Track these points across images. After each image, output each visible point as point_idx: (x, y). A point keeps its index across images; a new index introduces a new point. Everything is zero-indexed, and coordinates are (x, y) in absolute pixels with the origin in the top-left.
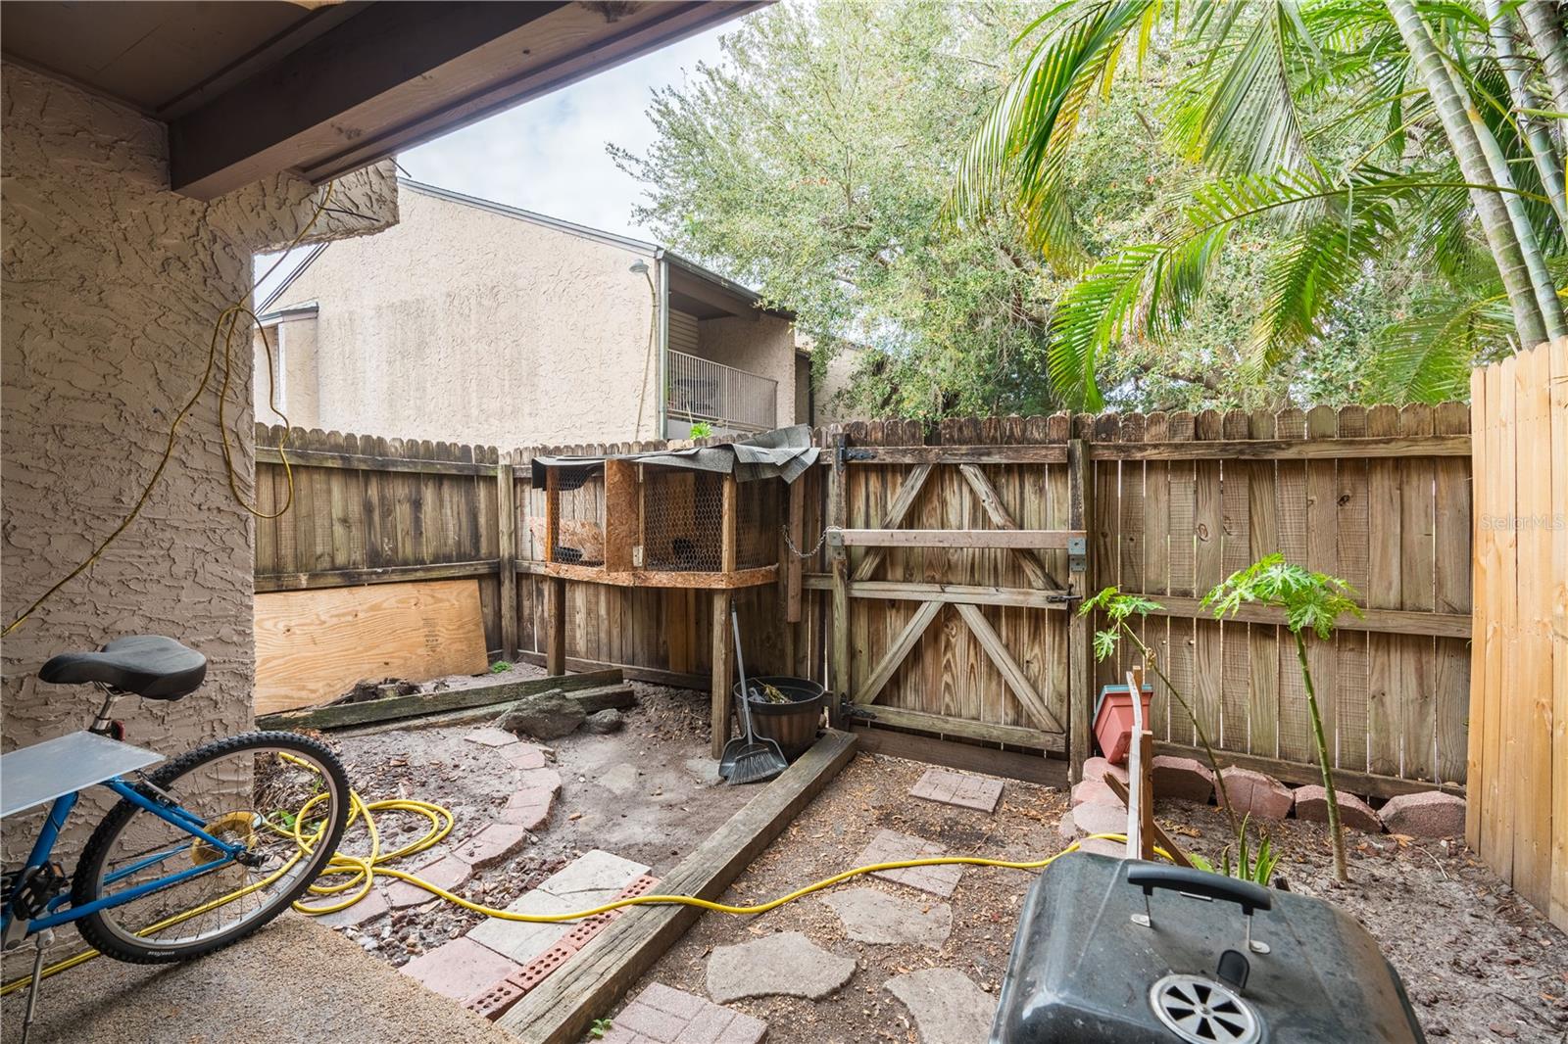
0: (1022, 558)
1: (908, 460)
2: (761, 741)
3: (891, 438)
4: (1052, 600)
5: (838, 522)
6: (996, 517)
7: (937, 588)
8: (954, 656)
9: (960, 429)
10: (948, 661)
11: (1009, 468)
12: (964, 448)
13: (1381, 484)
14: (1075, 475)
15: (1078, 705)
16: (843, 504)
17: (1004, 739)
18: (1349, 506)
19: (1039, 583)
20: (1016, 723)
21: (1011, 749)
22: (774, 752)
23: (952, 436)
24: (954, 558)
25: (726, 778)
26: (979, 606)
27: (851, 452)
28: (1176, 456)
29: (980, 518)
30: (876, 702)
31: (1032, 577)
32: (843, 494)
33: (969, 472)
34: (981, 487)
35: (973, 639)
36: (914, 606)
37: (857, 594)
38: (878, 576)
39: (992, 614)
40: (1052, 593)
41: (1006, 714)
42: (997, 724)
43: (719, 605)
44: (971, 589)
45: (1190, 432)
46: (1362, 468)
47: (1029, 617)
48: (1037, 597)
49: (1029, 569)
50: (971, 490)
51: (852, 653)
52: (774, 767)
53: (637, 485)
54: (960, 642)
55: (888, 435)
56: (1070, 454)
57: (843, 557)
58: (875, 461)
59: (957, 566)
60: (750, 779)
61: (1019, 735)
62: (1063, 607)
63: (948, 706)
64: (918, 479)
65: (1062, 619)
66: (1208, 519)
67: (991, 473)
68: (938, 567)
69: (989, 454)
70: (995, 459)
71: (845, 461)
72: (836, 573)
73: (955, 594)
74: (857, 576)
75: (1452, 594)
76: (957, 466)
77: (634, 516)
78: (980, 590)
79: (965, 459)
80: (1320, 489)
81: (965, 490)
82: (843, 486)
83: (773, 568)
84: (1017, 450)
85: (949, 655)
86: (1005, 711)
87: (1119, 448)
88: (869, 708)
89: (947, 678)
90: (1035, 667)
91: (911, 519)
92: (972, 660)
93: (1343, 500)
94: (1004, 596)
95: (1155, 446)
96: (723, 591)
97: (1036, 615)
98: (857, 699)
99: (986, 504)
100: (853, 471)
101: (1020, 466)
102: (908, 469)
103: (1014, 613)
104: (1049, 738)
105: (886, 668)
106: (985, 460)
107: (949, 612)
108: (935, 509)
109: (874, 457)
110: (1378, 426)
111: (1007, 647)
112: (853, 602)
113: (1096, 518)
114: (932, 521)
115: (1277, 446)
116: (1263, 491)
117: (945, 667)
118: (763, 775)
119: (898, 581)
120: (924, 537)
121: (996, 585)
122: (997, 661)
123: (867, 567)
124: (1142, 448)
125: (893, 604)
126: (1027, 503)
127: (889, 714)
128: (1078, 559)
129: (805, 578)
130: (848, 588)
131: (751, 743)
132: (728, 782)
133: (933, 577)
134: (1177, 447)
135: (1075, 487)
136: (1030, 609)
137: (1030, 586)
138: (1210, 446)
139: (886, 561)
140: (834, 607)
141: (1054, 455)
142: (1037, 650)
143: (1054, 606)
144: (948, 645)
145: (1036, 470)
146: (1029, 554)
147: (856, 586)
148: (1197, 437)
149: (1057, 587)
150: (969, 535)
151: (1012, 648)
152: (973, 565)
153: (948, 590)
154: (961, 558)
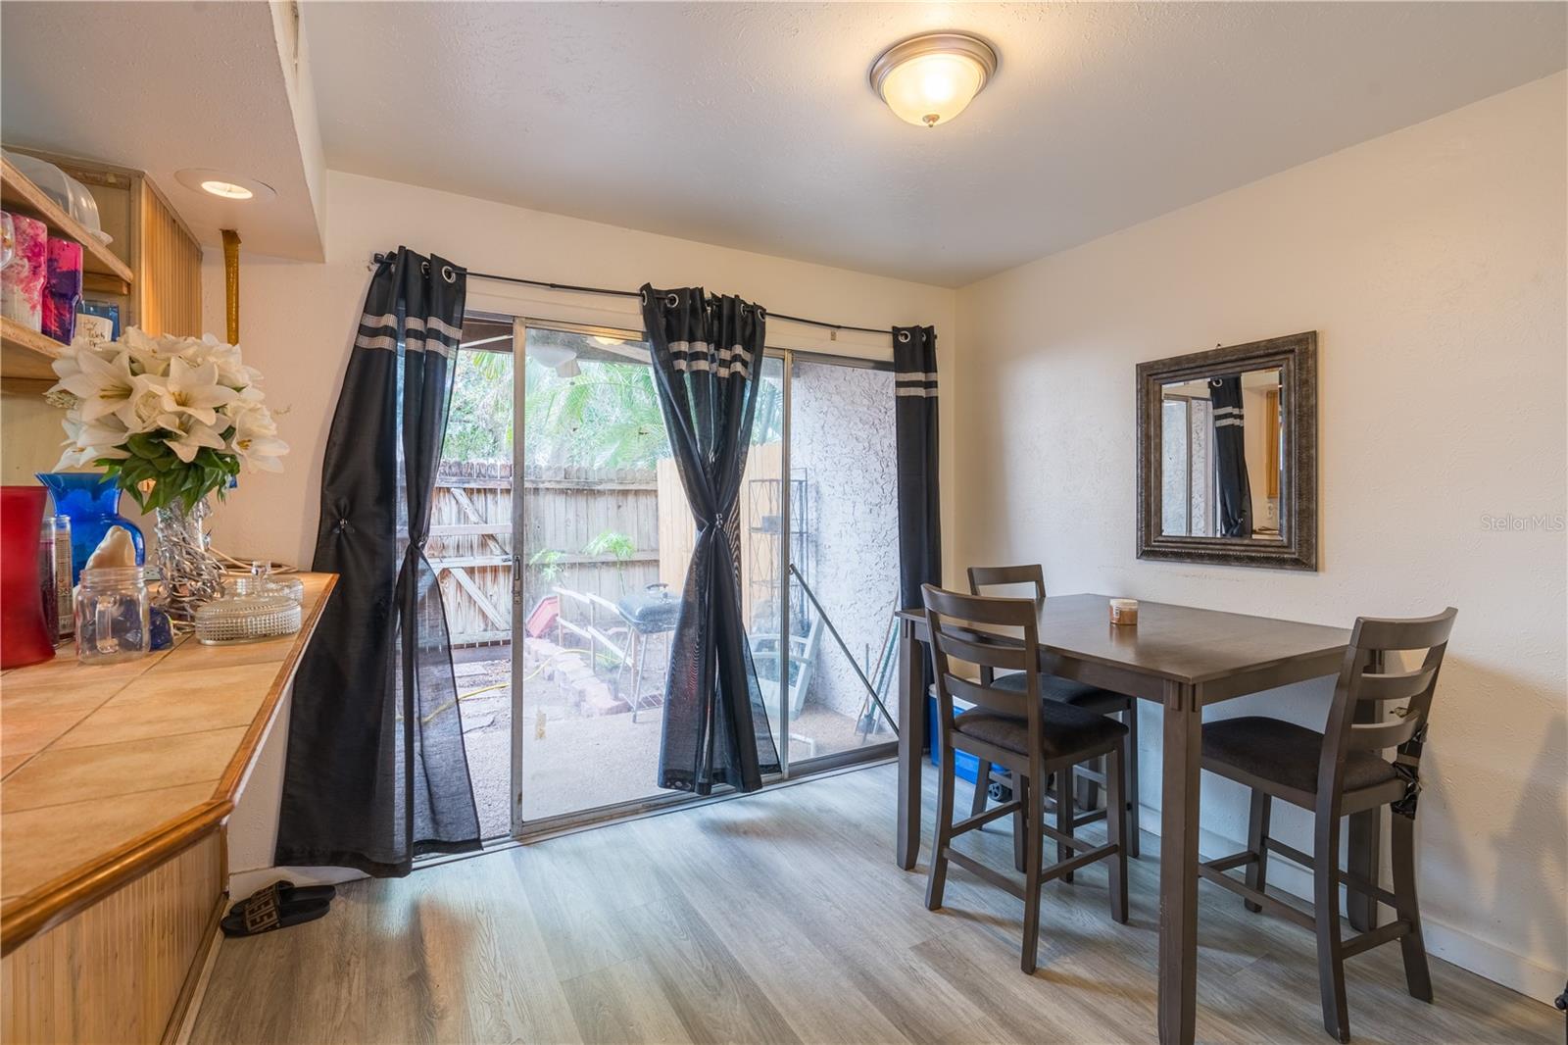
0: (487, 539)
4: (505, 560)
6: (473, 518)
7: (438, 560)
8: (448, 600)
9: (450, 467)
11: (479, 491)
12: (454, 479)
13: (631, 499)
14: (510, 494)
17: (481, 640)
18: (621, 509)
19: (497, 551)
20: (485, 630)
21: (484, 645)
23: (444, 471)
24: (446, 542)
26: (463, 568)
28: (558, 486)
29: (462, 516)
31: (494, 549)
33: (457, 492)
34: (464, 500)
35: (459, 586)
39: (470, 571)
40: (505, 557)
41: (479, 626)
42: (474, 632)
44: (458, 559)
45: (563, 476)
46: (625, 493)
47: (491, 571)
48: (496, 560)
49: (491, 543)
50: (457, 502)
54: (450, 588)
59: (448, 546)
61: (489, 636)
62: (510, 563)
65: (509, 570)
66: (571, 516)
67: (470, 492)
69: (468, 483)
70: (473, 485)
73: (449, 562)
75: (653, 545)
76: (448, 489)
78: (462, 559)
79: (457, 485)
80: (612, 501)
81: (453, 502)
84: (485, 481)
85: (444, 600)
86: (479, 624)
87: (533, 482)
90: (494, 598)
92: (459, 599)
93: (619, 507)
94: (479, 561)
95: (550, 481)
97: (495, 570)
99: (467, 511)
101: (485, 489)
103: (483, 570)
104: (505, 633)
106: (466, 486)
107: (446, 571)
110: (629, 477)
111: (480, 588)
115: (597, 483)
116: (591, 501)
121: (472, 555)
122: (475, 597)
124: (543, 482)
126: (489, 510)
134: (559, 482)
136: (491, 567)
137: (491, 554)
138: (572, 482)
141: (505, 485)
142: (494, 587)
143: (506, 564)
144: (444, 594)
145: (493, 491)
146: (492, 537)
148: (566, 478)
149: (507, 553)
150: (460, 528)
151: (482, 588)
152: (458, 546)
153: (444, 560)
154: (451, 542)
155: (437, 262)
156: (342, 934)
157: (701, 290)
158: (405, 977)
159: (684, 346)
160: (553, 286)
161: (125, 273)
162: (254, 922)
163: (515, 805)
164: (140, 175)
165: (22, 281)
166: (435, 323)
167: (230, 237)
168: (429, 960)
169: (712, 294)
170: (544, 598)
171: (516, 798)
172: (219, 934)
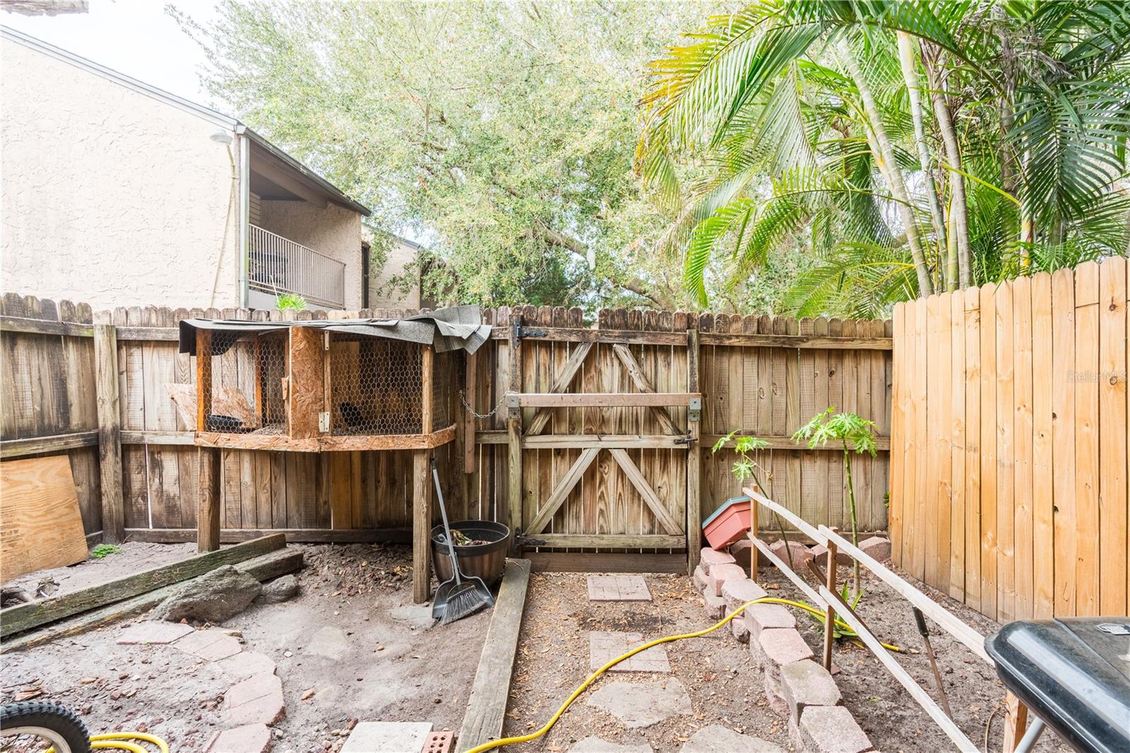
0: (655, 414)
1: (574, 339)
2: (467, 580)
3: (558, 321)
4: (678, 442)
5: (513, 387)
6: (639, 384)
7: (595, 437)
8: (606, 488)
9: (612, 317)
10: (602, 493)
11: (647, 348)
12: (617, 332)
13: (848, 363)
14: (692, 354)
15: (693, 513)
16: (519, 373)
17: (645, 545)
18: (834, 377)
19: (669, 430)
20: (651, 532)
21: (648, 551)
22: (479, 587)
23: (606, 322)
24: (606, 415)
25: (439, 619)
26: (625, 449)
27: (526, 330)
28: (749, 344)
29: (626, 381)
30: (544, 532)
31: (664, 426)
32: (519, 364)
33: (620, 349)
34: (629, 360)
35: (621, 473)
36: (576, 453)
37: (529, 446)
38: (546, 431)
39: (634, 454)
40: (677, 437)
41: (644, 527)
42: (638, 534)
43: (420, 465)
44: (619, 437)
45: (755, 329)
46: (840, 354)
47: (660, 455)
48: (667, 441)
49: (662, 420)
50: (621, 363)
51: (524, 495)
52: (481, 600)
53: (322, 352)
54: (611, 476)
55: (555, 318)
56: (689, 340)
57: (518, 416)
58: (547, 339)
59: (609, 420)
60: (461, 615)
61: (655, 541)
62: (685, 446)
63: (601, 527)
64: (582, 353)
65: (682, 455)
66: (765, 385)
67: (635, 350)
68: (596, 422)
69: (635, 337)
70: (640, 341)
71: (521, 338)
72: (511, 430)
73: (609, 442)
74: (531, 431)
75: (878, 426)
76: (610, 345)
77: (319, 383)
78: (627, 437)
79: (617, 340)
80: (821, 365)
81: (616, 363)
82: (519, 358)
83: (453, 427)
84: (654, 335)
85: (603, 488)
86: (643, 524)
87: (715, 337)
88: (539, 537)
89: (601, 505)
90: (664, 491)
91: (574, 386)
92: (620, 490)
93: (831, 373)
94: (645, 441)
95: (737, 337)
96: (424, 451)
97: (665, 453)
98: (529, 531)
99: (632, 374)
100: (526, 346)
101: (655, 346)
102: (573, 346)
103: (650, 453)
104: (675, 539)
105: (553, 504)
106: (632, 341)
107: (604, 455)
108: (592, 377)
109: (545, 336)
110: (846, 331)
111: (645, 477)
112: (525, 453)
113: (706, 384)
114: (591, 387)
115: (801, 340)
116: (793, 367)
117: (600, 498)
118: (473, 609)
119: (563, 434)
120: (584, 399)
121: (638, 433)
122: (640, 489)
123: (539, 424)
124: (729, 338)
125: (560, 452)
126: (659, 374)
127: (556, 540)
128: (694, 413)
129: (478, 434)
130: (522, 441)
131: (459, 583)
132: (443, 622)
133: (591, 429)
134: (749, 338)
135: (692, 362)
136: (661, 450)
137: (661, 431)
138: (767, 338)
139: (554, 417)
140: (510, 458)
141: (679, 341)
142: (665, 478)
143: (679, 447)
144: (602, 480)
145: (665, 349)
146: (662, 410)
147: (529, 439)
148: (759, 332)
149: (680, 433)
150: (622, 397)
151: (649, 477)
152: (621, 419)
153: (603, 438)
154: (612, 414)
170: (731, 502)
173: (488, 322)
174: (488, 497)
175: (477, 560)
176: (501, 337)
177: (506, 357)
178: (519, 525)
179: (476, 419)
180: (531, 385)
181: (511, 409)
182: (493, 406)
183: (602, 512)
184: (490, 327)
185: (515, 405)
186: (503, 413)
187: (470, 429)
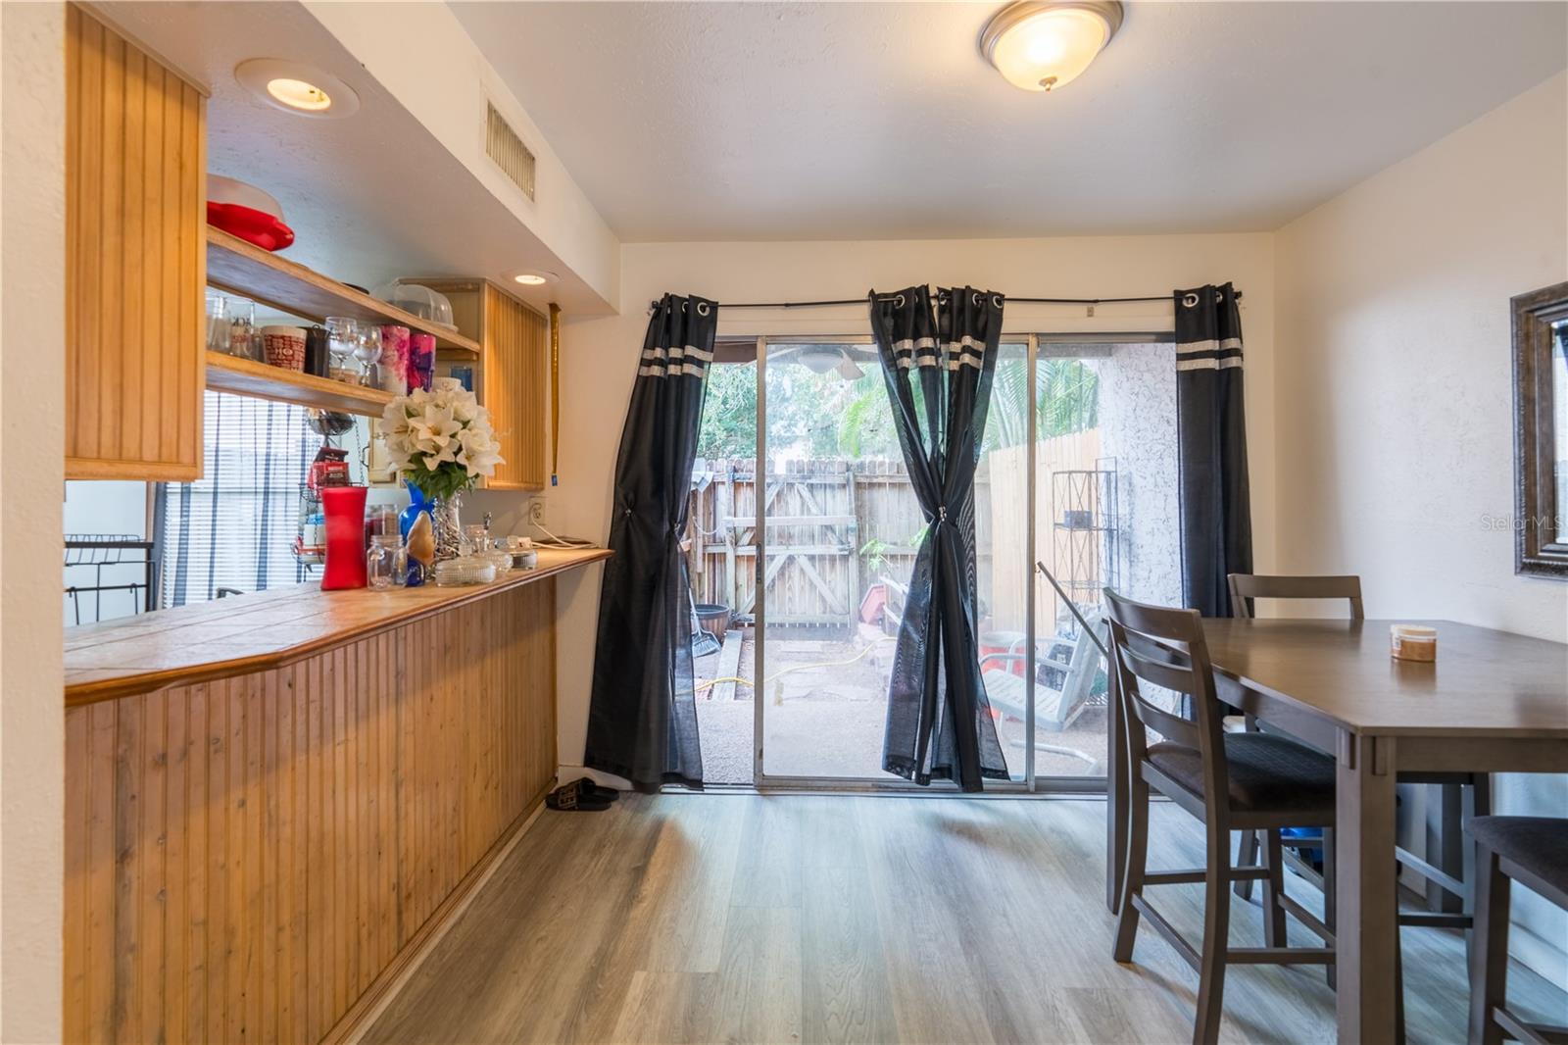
0: (826, 530)
1: (769, 480)
2: (704, 634)
4: (842, 550)
5: (729, 514)
7: (785, 547)
8: (793, 582)
9: (794, 465)
10: (790, 585)
11: (819, 486)
12: (798, 476)
14: (850, 491)
15: (854, 598)
16: (732, 504)
17: (820, 621)
19: (835, 541)
20: (824, 613)
21: (823, 626)
22: (712, 639)
23: (790, 469)
24: (792, 532)
26: (805, 555)
27: (737, 475)
29: (805, 508)
30: (751, 612)
31: (832, 539)
32: (732, 498)
33: (801, 487)
34: (806, 493)
35: (803, 571)
36: (772, 558)
37: (739, 553)
38: (752, 543)
39: (812, 558)
40: (841, 547)
41: (819, 608)
42: (815, 613)
44: (800, 547)
45: (896, 470)
47: (829, 559)
48: (835, 549)
49: (830, 534)
50: (801, 496)
51: (737, 587)
52: (713, 646)
54: (795, 572)
56: (848, 480)
57: (732, 534)
58: (751, 481)
59: (794, 535)
60: (703, 653)
61: (827, 618)
62: (846, 553)
64: (774, 490)
65: (845, 558)
67: (811, 487)
68: (785, 537)
69: (810, 479)
70: (814, 481)
71: (734, 481)
72: (728, 543)
73: (794, 550)
74: (740, 543)
76: (794, 485)
78: (806, 547)
79: (798, 481)
81: (798, 496)
82: (733, 494)
83: (689, 541)
84: (824, 477)
85: (791, 582)
86: (818, 606)
87: (867, 477)
88: (748, 615)
89: (790, 594)
90: (833, 584)
91: (770, 512)
92: (802, 583)
94: (818, 549)
95: (882, 476)
97: (833, 558)
98: (740, 612)
99: (809, 504)
100: (737, 486)
101: (825, 485)
102: (769, 485)
103: (822, 558)
104: (841, 617)
106: (809, 481)
107: (791, 559)
108: (782, 506)
109: (749, 479)
111: (820, 574)
112: (737, 557)
113: (859, 510)
114: (780, 512)
117: (789, 588)
118: (709, 651)
120: (777, 521)
121: (813, 544)
122: (815, 582)
123: (746, 538)
124: (877, 477)
126: (828, 503)
128: (853, 530)
129: (704, 546)
130: (735, 550)
131: (700, 634)
133: (782, 542)
134: (892, 477)
135: (850, 495)
136: (830, 555)
137: (830, 543)
140: (727, 562)
141: (841, 480)
142: (833, 575)
143: (842, 553)
144: (790, 577)
145: (832, 487)
146: (830, 528)
147: (740, 549)
148: (898, 472)
149: (842, 543)
150: (802, 519)
151: (822, 575)
152: (802, 534)
153: (790, 548)
154: (796, 531)
155: (694, 300)
156: (610, 826)
157: (926, 288)
158: (633, 866)
159: (908, 344)
160: (787, 305)
161: (474, 346)
162: (562, 802)
163: (757, 759)
164: (484, 280)
165: (394, 364)
166: (690, 350)
167: (554, 308)
168: (653, 860)
169: (938, 288)
170: (872, 585)
171: (758, 753)
172: (543, 804)
173: (710, 470)
174: (711, 590)
175: (710, 622)
176: (720, 480)
177: (724, 493)
178: (734, 608)
179: (704, 536)
180: (740, 512)
181: (728, 529)
182: (715, 528)
183: (790, 598)
184: (712, 474)
185: (730, 526)
186: (722, 531)
187: (700, 543)
